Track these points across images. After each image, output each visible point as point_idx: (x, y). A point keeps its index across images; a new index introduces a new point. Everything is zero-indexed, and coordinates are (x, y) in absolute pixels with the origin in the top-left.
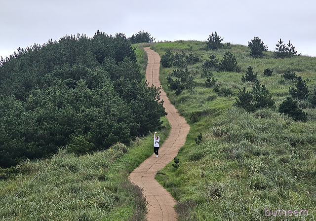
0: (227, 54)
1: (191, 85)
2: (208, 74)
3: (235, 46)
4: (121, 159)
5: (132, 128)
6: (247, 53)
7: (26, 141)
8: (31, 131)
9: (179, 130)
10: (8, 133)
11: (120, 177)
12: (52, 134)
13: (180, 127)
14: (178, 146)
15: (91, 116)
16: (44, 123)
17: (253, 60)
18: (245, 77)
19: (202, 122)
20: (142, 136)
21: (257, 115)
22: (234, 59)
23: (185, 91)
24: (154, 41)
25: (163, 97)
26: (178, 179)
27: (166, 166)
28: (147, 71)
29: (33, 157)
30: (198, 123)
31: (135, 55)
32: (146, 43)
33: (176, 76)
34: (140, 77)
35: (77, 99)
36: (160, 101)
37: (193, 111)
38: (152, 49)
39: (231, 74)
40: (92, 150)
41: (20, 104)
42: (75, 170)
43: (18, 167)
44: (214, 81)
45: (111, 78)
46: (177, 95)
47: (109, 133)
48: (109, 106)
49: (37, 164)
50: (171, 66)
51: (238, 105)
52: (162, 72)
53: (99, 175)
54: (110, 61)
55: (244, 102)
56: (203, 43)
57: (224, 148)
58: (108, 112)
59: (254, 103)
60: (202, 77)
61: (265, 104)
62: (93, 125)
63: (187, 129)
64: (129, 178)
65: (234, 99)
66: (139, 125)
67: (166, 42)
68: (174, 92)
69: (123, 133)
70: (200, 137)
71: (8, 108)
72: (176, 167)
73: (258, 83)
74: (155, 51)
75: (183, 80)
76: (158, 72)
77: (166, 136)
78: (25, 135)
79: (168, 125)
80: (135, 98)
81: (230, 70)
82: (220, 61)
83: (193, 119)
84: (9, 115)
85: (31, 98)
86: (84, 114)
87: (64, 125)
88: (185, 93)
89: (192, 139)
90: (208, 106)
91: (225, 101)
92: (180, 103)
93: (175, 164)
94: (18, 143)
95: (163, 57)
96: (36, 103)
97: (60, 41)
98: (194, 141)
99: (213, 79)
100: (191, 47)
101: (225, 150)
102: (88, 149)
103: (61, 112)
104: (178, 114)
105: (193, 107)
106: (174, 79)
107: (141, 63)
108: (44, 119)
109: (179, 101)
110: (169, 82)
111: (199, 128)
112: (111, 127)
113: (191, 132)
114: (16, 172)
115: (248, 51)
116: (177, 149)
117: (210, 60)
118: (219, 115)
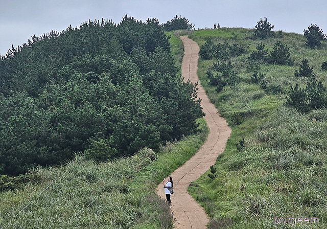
0: (278, 44)
1: (234, 80)
2: (254, 68)
3: (287, 34)
4: (148, 168)
5: (163, 131)
6: (301, 43)
7: (38, 145)
8: (44, 133)
9: (218, 134)
10: (17, 136)
11: (145, 189)
12: (67, 137)
13: (220, 131)
14: (217, 152)
15: (114, 116)
16: (59, 124)
17: (309, 51)
18: (298, 72)
19: (245, 125)
20: (174, 140)
21: (312, 117)
22: (286, 50)
23: (227, 88)
24: (193, 29)
25: (201, 94)
26: (214, 191)
27: (201, 177)
28: (183, 64)
29: (45, 164)
30: (241, 126)
31: (169, 44)
32: (183, 31)
33: (217, 70)
34: (174, 71)
35: (99, 95)
36: (197, 99)
37: (236, 112)
38: (190, 37)
39: (282, 67)
40: (114, 157)
41: (32, 101)
42: (93, 180)
43: (27, 175)
44: (262, 76)
45: (141, 71)
46: (218, 92)
47: (135, 137)
48: (135, 105)
49: (49, 172)
50: (211, 58)
51: (289, 104)
52: (201, 65)
53: (120, 186)
54: (139, 52)
55: (296, 101)
56: (250, 31)
57: (270, 155)
58: (134, 111)
59: (308, 102)
60: (247, 71)
61: (322, 104)
62: (116, 127)
63: (228, 132)
64: (156, 191)
65: (284, 98)
66: (171, 127)
67: (207, 29)
68: (214, 88)
69: (152, 138)
70: (242, 143)
71: (18, 106)
72: (212, 178)
73: (314, 79)
74: (193, 40)
75: (225, 75)
76: (196, 64)
77: (203, 140)
78: (36, 138)
79: (206, 128)
80: (167, 96)
81: (281, 63)
82: (269, 52)
83: (235, 120)
84: (18, 114)
85: (45, 94)
86: (105, 113)
87: (82, 127)
88: (227, 90)
89: (234, 145)
90: (253, 106)
91: (274, 100)
92: (221, 101)
93: (211, 174)
94: (28, 147)
95: (202, 47)
96: (51, 101)
97: (81, 27)
98: (235, 146)
99: (260, 73)
100: (236, 36)
101: (270, 158)
102: (109, 156)
103: (79, 111)
104: (218, 115)
105: (235, 107)
106: (215, 73)
107: (176, 54)
108: (58, 120)
109: (220, 100)
110: (209, 77)
111: (242, 131)
112: (137, 129)
113: (232, 136)
114: (25, 181)
115: (303, 41)
116: (215, 156)
117: (257, 51)
118: (265, 116)
